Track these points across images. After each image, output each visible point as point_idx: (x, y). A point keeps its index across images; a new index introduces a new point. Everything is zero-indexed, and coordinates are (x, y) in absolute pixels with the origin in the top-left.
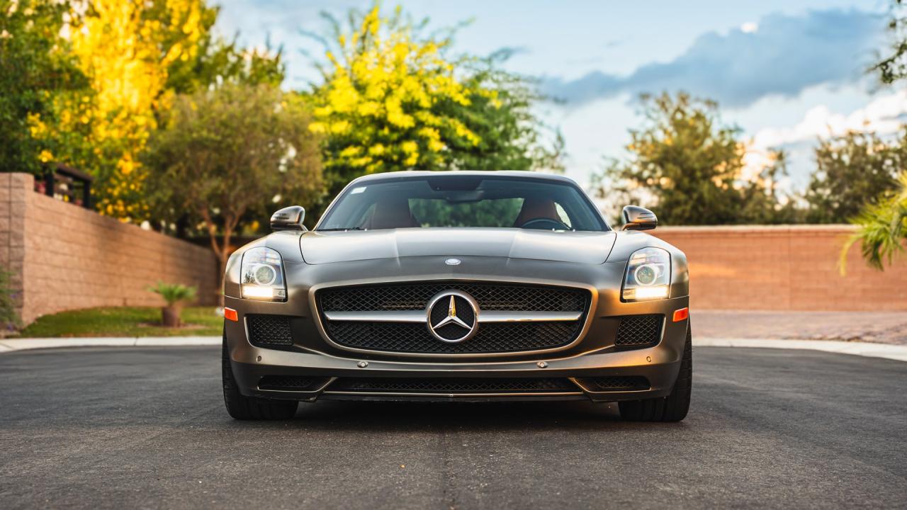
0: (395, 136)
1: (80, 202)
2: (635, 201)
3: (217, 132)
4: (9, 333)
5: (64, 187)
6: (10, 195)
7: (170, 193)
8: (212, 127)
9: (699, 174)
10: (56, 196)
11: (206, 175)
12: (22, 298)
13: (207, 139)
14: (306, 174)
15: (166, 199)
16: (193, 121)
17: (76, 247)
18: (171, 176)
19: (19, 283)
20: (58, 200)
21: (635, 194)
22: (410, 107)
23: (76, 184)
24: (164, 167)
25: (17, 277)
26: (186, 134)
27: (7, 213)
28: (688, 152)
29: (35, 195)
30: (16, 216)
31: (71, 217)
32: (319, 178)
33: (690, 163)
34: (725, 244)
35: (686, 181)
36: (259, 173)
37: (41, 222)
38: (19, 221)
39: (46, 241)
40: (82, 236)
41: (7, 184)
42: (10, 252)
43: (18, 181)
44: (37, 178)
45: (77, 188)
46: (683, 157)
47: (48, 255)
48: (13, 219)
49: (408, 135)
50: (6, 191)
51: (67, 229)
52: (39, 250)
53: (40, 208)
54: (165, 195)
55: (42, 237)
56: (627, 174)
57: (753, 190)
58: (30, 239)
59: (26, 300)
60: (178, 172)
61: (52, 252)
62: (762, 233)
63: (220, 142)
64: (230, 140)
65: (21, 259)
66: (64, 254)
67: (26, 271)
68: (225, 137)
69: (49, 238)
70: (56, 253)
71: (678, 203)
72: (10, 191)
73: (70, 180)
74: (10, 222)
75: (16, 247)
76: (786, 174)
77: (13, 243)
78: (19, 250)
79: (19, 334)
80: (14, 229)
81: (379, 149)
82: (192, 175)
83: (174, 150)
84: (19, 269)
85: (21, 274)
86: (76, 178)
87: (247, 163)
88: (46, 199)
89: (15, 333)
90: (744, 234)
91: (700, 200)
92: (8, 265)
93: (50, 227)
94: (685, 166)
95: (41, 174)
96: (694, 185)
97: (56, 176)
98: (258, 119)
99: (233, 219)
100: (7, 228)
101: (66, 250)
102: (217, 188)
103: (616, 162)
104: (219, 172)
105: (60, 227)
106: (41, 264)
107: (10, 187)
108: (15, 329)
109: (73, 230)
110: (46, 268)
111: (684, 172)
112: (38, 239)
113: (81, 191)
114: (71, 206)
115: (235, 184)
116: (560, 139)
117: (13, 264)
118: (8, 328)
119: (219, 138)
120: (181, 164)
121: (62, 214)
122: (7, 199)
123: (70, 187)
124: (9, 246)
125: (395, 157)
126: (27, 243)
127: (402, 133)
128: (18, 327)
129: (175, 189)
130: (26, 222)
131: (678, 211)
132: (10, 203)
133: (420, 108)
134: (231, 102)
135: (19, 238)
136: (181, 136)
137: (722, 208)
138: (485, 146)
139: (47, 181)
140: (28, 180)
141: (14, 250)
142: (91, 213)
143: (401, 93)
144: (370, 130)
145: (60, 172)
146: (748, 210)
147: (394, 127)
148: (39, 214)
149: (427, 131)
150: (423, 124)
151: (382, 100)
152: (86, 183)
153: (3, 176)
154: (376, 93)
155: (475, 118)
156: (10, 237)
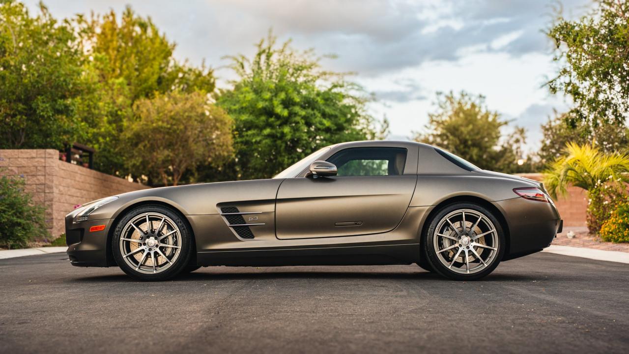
0: (278, 123)
1: (87, 165)
3: (168, 122)
4: (45, 244)
5: (77, 156)
6: (45, 162)
7: (141, 160)
8: (165, 119)
9: (470, 143)
10: (72, 162)
11: (161, 148)
12: (52, 223)
13: (162, 127)
14: (222, 146)
15: (138, 164)
16: (154, 116)
17: (85, 192)
18: (140, 149)
19: (50, 214)
20: (73, 164)
22: (287, 103)
23: (84, 154)
24: (136, 144)
25: (49, 211)
26: (149, 123)
27: (44, 174)
28: (463, 129)
29: (60, 162)
30: (49, 175)
31: (81, 174)
32: (231, 148)
33: (464, 136)
35: (462, 147)
36: (194, 147)
37: (63, 178)
38: (50, 177)
39: (66, 189)
40: (88, 186)
41: (43, 156)
42: (45, 196)
43: (50, 154)
44: (61, 152)
45: (85, 156)
46: (459, 132)
47: (67, 197)
48: (47, 176)
49: (286, 121)
50: (43, 160)
51: (79, 181)
52: (62, 194)
53: (63, 169)
54: (137, 161)
55: (64, 186)
57: (505, 151)
58: (57, 188)
59: (55, 224)
60: (144, 147)
61: (69, 195)
63: (170, 129)
64: (175, 127)
65: (51, 200)
66: (77, 197)
67: (54, 207)
68: (172, 125)
69: (68, 187)
70: (73, 196)
72: (45, 160)
73: (81, 152)
74: (45, 178)
75: (49, 193)
76: (525, 143)
77: (47, 191)
78: (50, 194)
79: (51, 244)
80: (47, 182)
81: (267, 131)
82: (153, 148)
83: (142, 134)
84: (51, 206)
85: (52, 209)
86: (84, 151)
87: (186, 141)
88: (67, 164)
89: (48, 244)
92: (44, 204)
93: (69, 181)
94: (461, 138)
95: (64, 149)
96: (467, 150)
97: (73, 150)
98: (193, 114)
99: (179, 175)
100: (43, 182)
101: (78, 194)
102: (168, 156)
103: (420, 135)
104: (169, 145)
105: (75, 180)
106: (64, 203)
107: (45, 158)
108: (49, 241)
109: (82, 182)
110: (66, 205)
111: (460, 140)
112: (61, 188)
113: (88, 158)
114: (81, 168)
115: (179, 153)
116: (385, 122)
117: (47, 203)
118: (44, 241)
119: (169, 126)
120: (146, 142)
121: (76, 173)
122: (44, 165)
123: (81, 156)
124: (45, 193)
125: (279, 135)
126: (55, 190)
127: (283, 120)
128: (50, 239)
129: (143, 157)
130: (55, 178)
132: (45, 167)
133: (295, 104)
134: (176, 104)
135: (50, 188)
136: (146, 125)
138: (334, 127)
139: (67, 154)
140: (55, 153)
141: (48, 194)
142: (94, 172)
143: (283, 96)
144: (263, 118)
145: (75, 147)
146: (500, 164)
147: (278, 117)
148: (62, 173)
149: (298, 119)
150: (296, 114)
151: (271, 100)
152: (91, 153)
153: (41, 151)
154: (267, 95)
155: (328, 110)
156: (45, 187)
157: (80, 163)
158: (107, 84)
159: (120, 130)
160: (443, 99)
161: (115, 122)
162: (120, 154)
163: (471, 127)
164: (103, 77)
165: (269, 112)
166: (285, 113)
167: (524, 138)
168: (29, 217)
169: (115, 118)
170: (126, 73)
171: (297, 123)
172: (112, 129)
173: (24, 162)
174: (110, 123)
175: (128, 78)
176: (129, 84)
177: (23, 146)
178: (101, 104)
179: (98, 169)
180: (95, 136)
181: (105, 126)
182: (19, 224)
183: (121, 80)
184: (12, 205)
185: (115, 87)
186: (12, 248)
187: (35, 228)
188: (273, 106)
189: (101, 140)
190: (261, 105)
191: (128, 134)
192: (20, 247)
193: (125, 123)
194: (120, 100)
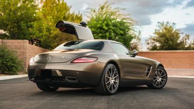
0: (104, 32)
1: (39, 46)
2: (155, 45)
6: (24, 44)
10: (34, 44)
12: (26, 66)
19: (25, 63)
21: (155, 44)
22: (107, 25)
24: (55, 39)
27: (23, 48)
28: (167, 35)
29: (29, 44)
33: (167, 37)
34: (175, 54)
35: (166, 41)
37: (30, 50)
39: (31, 54)
41: (23, 42)
43: (25, 41)
44: (29, 41)
49: (107, 31)
52: (30, 56)
56: (154, 39)
57: (182, 43)
62: (183, 52)
65: (26, 58)
71: (165, 46)
73: (37, 41)
74: (24, 50)
79: (25, 73)
81: (100, 35)
83: (57, 35)
84: (26, 60)
88: (32, 45)
90: (179, 52)
91: (170, 45)
92: (23, 59)
93: (32, 51)
96: (168, 42)
103: (152, 37)
105: (34, 51)
109: (37, 51)
111: (166, 39)
112: (29, 53)
116: (140, 32)
118: (23, 72)
120: (59, 38)
121: (35, 48)
123: (37, 43)
125: (104, 36)
126: (27, 54)
130: (27, 50)
131: (164, 47)
132: (24, 46)
133: (110, 25)
137: (174, 47)
138: (123, 34)
139: (32, 42)
140: (27, 41)
141: (25, 56)
142: (41, 48)
143: (106, 22)
144: (99, 30)
145: (34, 39)
146: (180, 47)
147: (104, 30)
148: (30, 48)
149: (111, 30)
150: (110, 29)
151: (101, 24)
152: (40, 42)
153: (22, 40)
154: (100, 22)
155: (121, 28)
156: (24, 53)
157: (36, 45)
158: (46, 18)
159: (50, 34)
160: (160, 24)
161: (49, 31)
162: (50, 42)
163: (169, 34)
164: (45, 16)
165: (101, 28)
166: (107, 28)
167: (189, 38)
168: (18, 64)
169: (48, 30)
170: (52, 15)
171: (111, 32)
172: (47, 33)
173: (17, 44)
174: (47, 31)
175: (53, 16)
176: (53, 18)
177: (17, 39)
178: (44, 25)
179: (42, 47)
180: (42, 36)
181: (45, 33)
182: (14, 66)
183: (51, 17)
184: (11, 59)
185: (49, 19)
186: (12, 75)
187: (20, 68)
188: (102, 26)
189: (44, 37)
190: (98, 26)
191: (53, 35)
192: (14, 74)
193: (52, 31)
194: (50, 24)
